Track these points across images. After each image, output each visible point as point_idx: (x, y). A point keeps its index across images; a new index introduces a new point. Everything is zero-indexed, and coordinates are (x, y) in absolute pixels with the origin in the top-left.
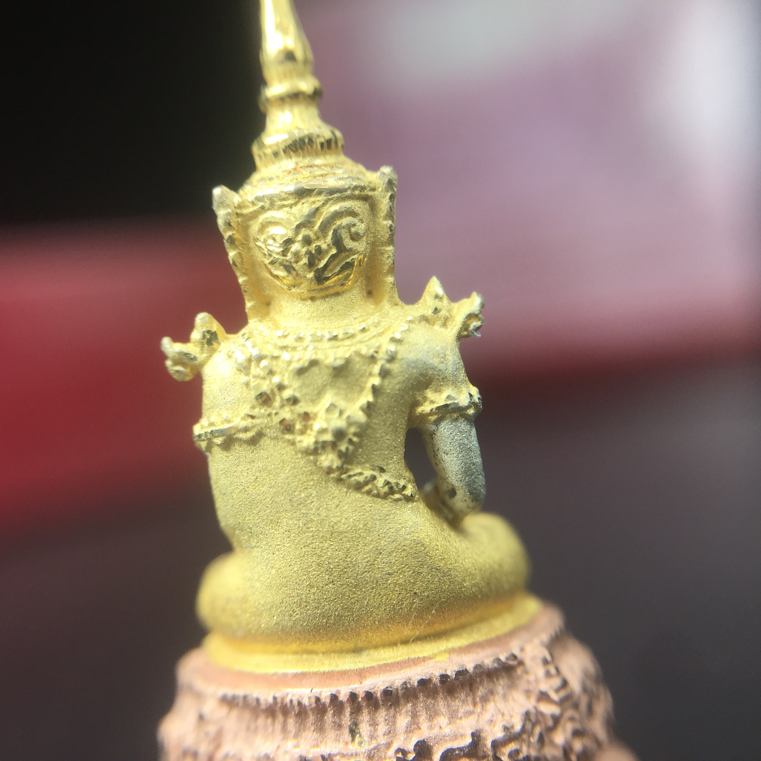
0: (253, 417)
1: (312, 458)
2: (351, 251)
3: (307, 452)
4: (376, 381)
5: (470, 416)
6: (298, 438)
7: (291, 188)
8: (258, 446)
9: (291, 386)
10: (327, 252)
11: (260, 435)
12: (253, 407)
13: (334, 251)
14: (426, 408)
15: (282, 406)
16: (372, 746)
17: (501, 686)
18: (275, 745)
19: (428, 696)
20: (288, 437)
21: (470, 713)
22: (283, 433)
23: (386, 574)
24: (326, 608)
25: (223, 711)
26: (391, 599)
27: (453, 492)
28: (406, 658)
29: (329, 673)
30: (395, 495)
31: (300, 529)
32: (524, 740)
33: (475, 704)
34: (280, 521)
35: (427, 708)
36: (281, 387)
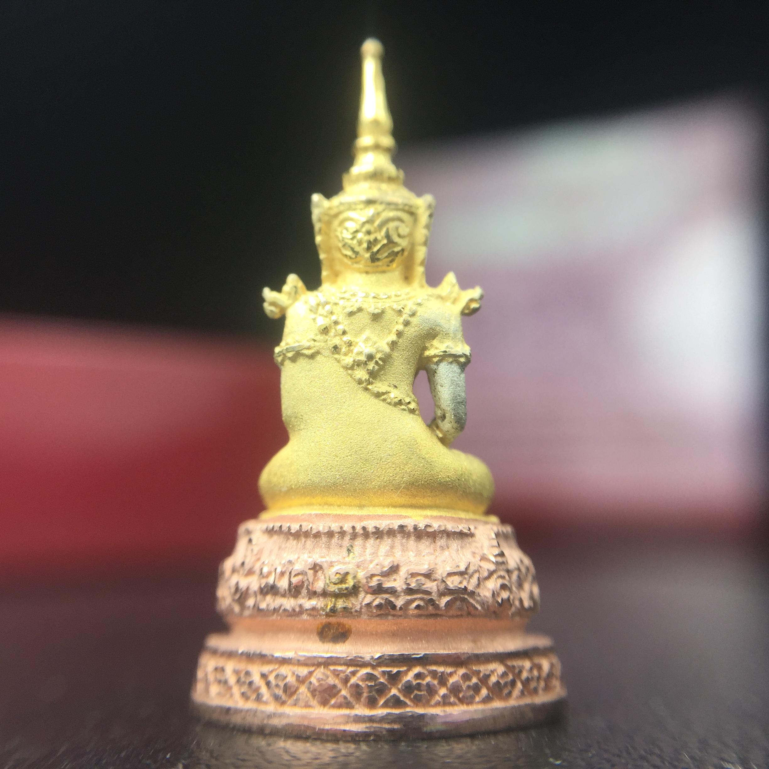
0: (315, 340)
1: (350, 372)
2: (396, 244)
3: (346, 368)
4: (400, 327)
5: (461, 362)
6: (343, 357)
7: (364, 198)
8: (315, 360)
9: (343, 323)
10: (380, 241)
11: (318, 353)
12: (316, 335)
13: (385, 241)
14: (431, 352)
15: (335, 336)
16: (360, 560)
17: (455, 544)
18: (296, 556)
19: (403, 537)
20: (336, 356)
21: (432, 554)
22: (333, 353)
23: (388, 455)
24: (344, 472)
25: (265, 538)
26: (389, 472)
27: (444, 417)
28: (394, 514)
29: (339, 515)
30: (402, 406)
31: (335, 417)
32: (465, 578)
33: (435, 550)
34: (322, 411)
35: (402, 544)
36: (336, 323)
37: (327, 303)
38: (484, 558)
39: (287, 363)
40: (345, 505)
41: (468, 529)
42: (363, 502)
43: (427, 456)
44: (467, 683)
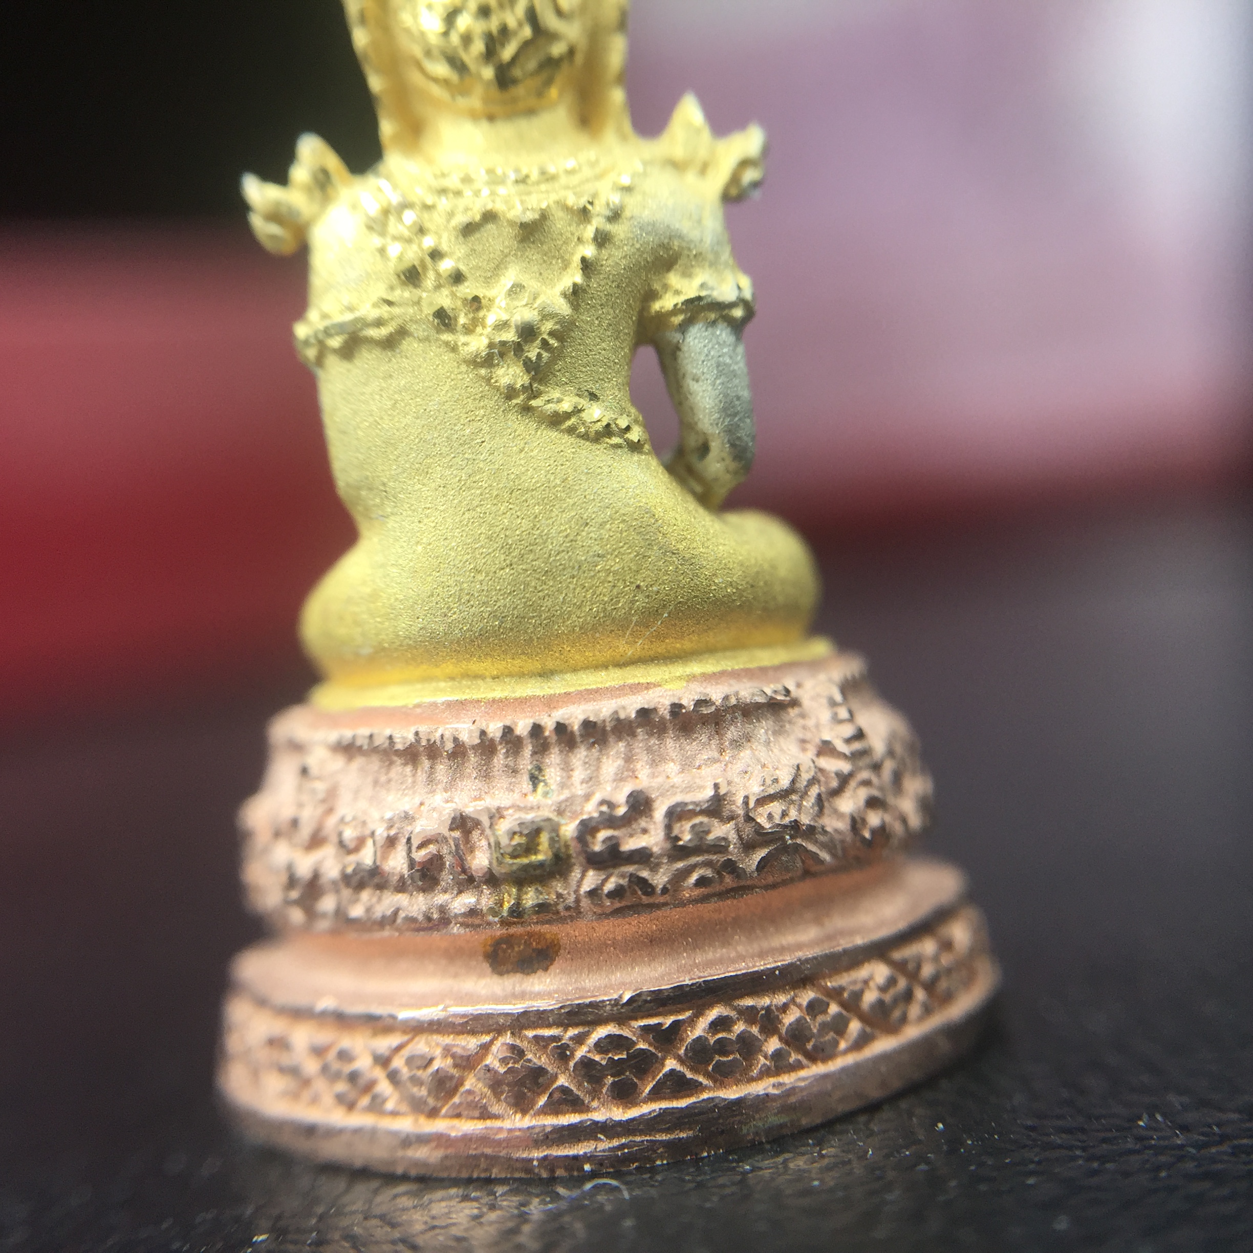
0: (390, 303)
1: (483, 372)
2: (554, 37)
3: (476, 362)
4: (588, 251)
5: (736, 320)
6: (462, 339)
8: (398, 351)
9: (452, 253)
10: (515, 33)
11: (402, 333)
12: (392, 288)
13: (527, 33)
14: (667, 303)
15: (438, 287)
16: (562, 797)
17: (763, 729)
18: (417, 801)
19: (651, 734)
20: (446, 337)
21: (715, 761)
22: (439, 331)
23: (594, 556)
24: (498, 604)
25: (338, 762)
26: (600, 594)
27: (704, 449)
28: (621, 683)
29: (501, 700)
30: (613, 438)
31: (463, 483)
32: (793, 802)
33: (722, 751)
34: (430, 471)
35: (649, 750)
36: (436, 255)
37: (406, 205)
38: (826, 749)
39: (332, 361)
40: (511, 675)
41: (784, 693)
42: (550, 664)
43: (681, 547)
44: (820, 1018)
